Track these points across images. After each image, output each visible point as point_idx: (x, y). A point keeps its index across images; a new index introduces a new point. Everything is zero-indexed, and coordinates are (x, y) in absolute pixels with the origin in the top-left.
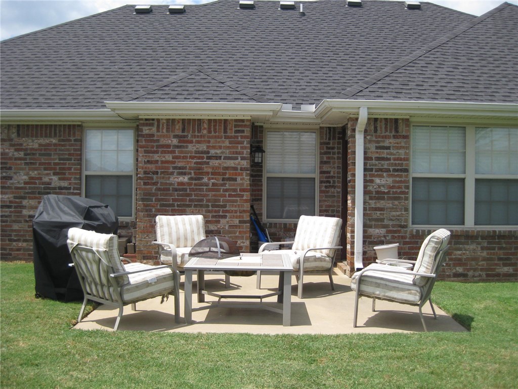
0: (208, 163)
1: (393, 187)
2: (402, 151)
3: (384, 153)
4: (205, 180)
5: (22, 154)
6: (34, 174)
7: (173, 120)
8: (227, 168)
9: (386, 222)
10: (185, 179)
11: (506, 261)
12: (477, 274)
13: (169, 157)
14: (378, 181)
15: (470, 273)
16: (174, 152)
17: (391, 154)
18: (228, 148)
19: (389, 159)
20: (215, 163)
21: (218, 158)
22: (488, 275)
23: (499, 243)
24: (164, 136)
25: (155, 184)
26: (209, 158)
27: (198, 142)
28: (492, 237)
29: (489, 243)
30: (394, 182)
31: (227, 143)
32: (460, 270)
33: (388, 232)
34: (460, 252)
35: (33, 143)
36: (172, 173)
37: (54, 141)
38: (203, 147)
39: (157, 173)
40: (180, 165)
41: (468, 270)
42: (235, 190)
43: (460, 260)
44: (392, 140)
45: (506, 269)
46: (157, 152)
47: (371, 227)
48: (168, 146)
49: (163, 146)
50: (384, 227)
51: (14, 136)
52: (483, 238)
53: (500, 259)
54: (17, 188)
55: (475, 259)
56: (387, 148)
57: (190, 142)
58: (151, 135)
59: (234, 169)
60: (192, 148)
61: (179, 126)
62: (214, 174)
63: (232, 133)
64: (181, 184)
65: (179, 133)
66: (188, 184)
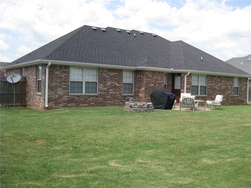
0: (157, 81)
1: (189, 87)
2: (191, 80)
4: (156, 85)
6: (112, 82)
7: (151, 71)
8: (160, 83)
10: (153, 85)
13: (150, 80)
16: (151, 79)
18: (160, 78)
19: (189, 82)
20: (158, 81)
21: (159, 80)
22: (202, 105)
24: (149, 75)
25: (148, 86)
26: (157, 80)
27: (155, 76)
31: (160, 77)
35: (112, 74)
36: (151, 84)
37: (117, 74)
38: (156, 78)
39: (148, 83)
40: (152, 82)
42: (161, 88)
44: (189, 78)
46: (148, 78)
48: (150, 77)
49: (149, 77)
51: (107, 72)
52: (201, 97)
54: (108, 86)
56: (189, 79)
57: (154, 76)
58: (147, 74)
59: (161, 83)
60: (154, 78)
61: (152, 73)
62: (158, 84)
63: (161, 75)
64: (152, 86)
65: (152, 74)
66: (154, 86)
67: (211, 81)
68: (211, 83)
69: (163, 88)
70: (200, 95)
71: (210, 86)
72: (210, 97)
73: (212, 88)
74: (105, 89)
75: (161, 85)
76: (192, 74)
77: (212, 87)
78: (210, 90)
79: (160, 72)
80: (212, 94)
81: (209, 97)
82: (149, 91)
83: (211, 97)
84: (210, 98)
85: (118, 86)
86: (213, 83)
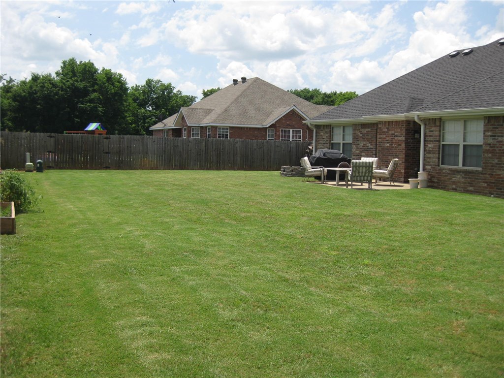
0: (394, 139)
1: (433, 148)
3: (431, 134)
4: (393, 145)
5: (361, 135)
6: (364, 143)
7: (386, 122)
8: (399, 140)
9: (431, 163)
10: (388, 145)
11: (471, 184)
12: (460, 189)
13: (385, 136)
14: (429, 146)
15: (458, 189)
16: (385, 134)
17: (433, 134)
18: (399, 132)
19: (432, 136)
20: (396, 138)
21: (397, 136)
22: (464, 191)
23: (469, 175)
24: (384, 128)
25: (381, 147)
26: (395, 136)
27: (392, 130)
28: (466, 172)
29: (465, 175)
30: (434, 146)
31: (399, 130)
32: (454, 186)
33: (432, 168)
34: (454, 179)
35: (365, 131)
36: (385, 143)
37: (370, 130)
38: (393, 132)
39: (381, 142)
40: (387, 139)
41: (457, 187)
42: (401, 149)
43: (454, 182)
44: (434, 128)
45: (471, 188)
46: (381, 134)
47: (426, 165)
48: (384, 132)
50: (431, 165)
51: (360, 128)
52: (463, 172)
53: (469, 183)
54: (361, 148)
55: (459, 182)
56: (432, 131)
57: (390, 130)
58: (381, 128)
59: (401, 141)
60: (390, 132)
61: (387, 124)
62: (396, 143)
63: (400, 126)
64: (387, 147)
65: (387, 127)
66: (389, 147)
67: (491, 131)
68: (491, 136)
69: (403, 149)
70: (464, 165)
71: (490, 144)
72: (489, 174)
73: (496, 150)
74: (358, 152)
75: (401, 145)
76: (442, 118)
77: (497, 147)
78: (490, 155)
79: (399, 121)
80: (496, 167)
81: (485, 174)
82: (383, 155)
83: (492, 175)
84: (489, 176)
85: (371, 148)
86: (499, 136)
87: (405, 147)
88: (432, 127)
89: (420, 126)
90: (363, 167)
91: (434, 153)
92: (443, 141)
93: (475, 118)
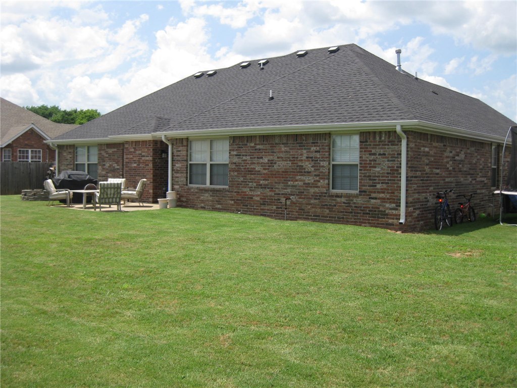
0: (141, 159)
1: (181, 168)
2: (184, 152)
3: (179, 153)
4: (141, 165)
5: (107, 156)
6: (111, 163)
7: (133, 141)
8: (146, 160)
9: (180, 183)
10: (135, 165)
11: (219, 202)
12: (209, 207)
13: (131, 156)
14: (177, 165)
15: (206, 207)
16: (132, 154)
17: (181, 154)
18: (147, 152)
19: (180, 156)
20: (143, 158)
21: (144, 156)
22: (212, 208)
23: (216, 194)
24: (131, 148)
25: (128, 167)
26: (142, 156)
27: (139, 150)
28: (213, 190)
29: (213, 193)
30: (182, 166)
31: (146, 150)
32: (203, 205)
33: (180, 187)
34: (202, 197)
35: (110, 151)
36: (132, 163)
37: (116, 150)
38: (140, 152)
39: (128, 163)
40: (134, 159)
41: (206, 205)
42: (148, 169)
43: (203, 201)
44: (181, 148)
45: (219, 206)
46: (128, 154)
47: (175, 185)
48: (131, 152)
49: (130, 152)
50: (179, 185)
51: (106, 148)
52: (211, 191)
53: (217, 201)
54: (107, 169)
55: (208, 201)
56: (180, 151)
57: (137, 150)
58: (127, 148)
59: (148, 160)
60: (138, 152)
61: (134, 144)
62: (143, 163)
63: (148, 146)
64: (135, 167)
65: (134, 146)
66: (137, 167)
67: (236, 150)
68: (236, 155)
69: (151, 169)
70: (211, 184)
71: (235, 163)
72: (235, 192)
73: (241, 168)
74: (104, 173)
75: (148, 165)
76: (190, 138)
77: (242, 166)
78: (236, 173)
79: (146, 141)
80: (241, 184)
81: (232, 192)
82: (130, 176)
83: (239, 192)
84: (235, 194)
85: (118, 169)
86: (243, 155)
87: (153, 167)
88: (179, 146)
89: (167, 146)
90: (111, 188)
91: (182, 173)
92: (190, 161)
93: (221, 138)
